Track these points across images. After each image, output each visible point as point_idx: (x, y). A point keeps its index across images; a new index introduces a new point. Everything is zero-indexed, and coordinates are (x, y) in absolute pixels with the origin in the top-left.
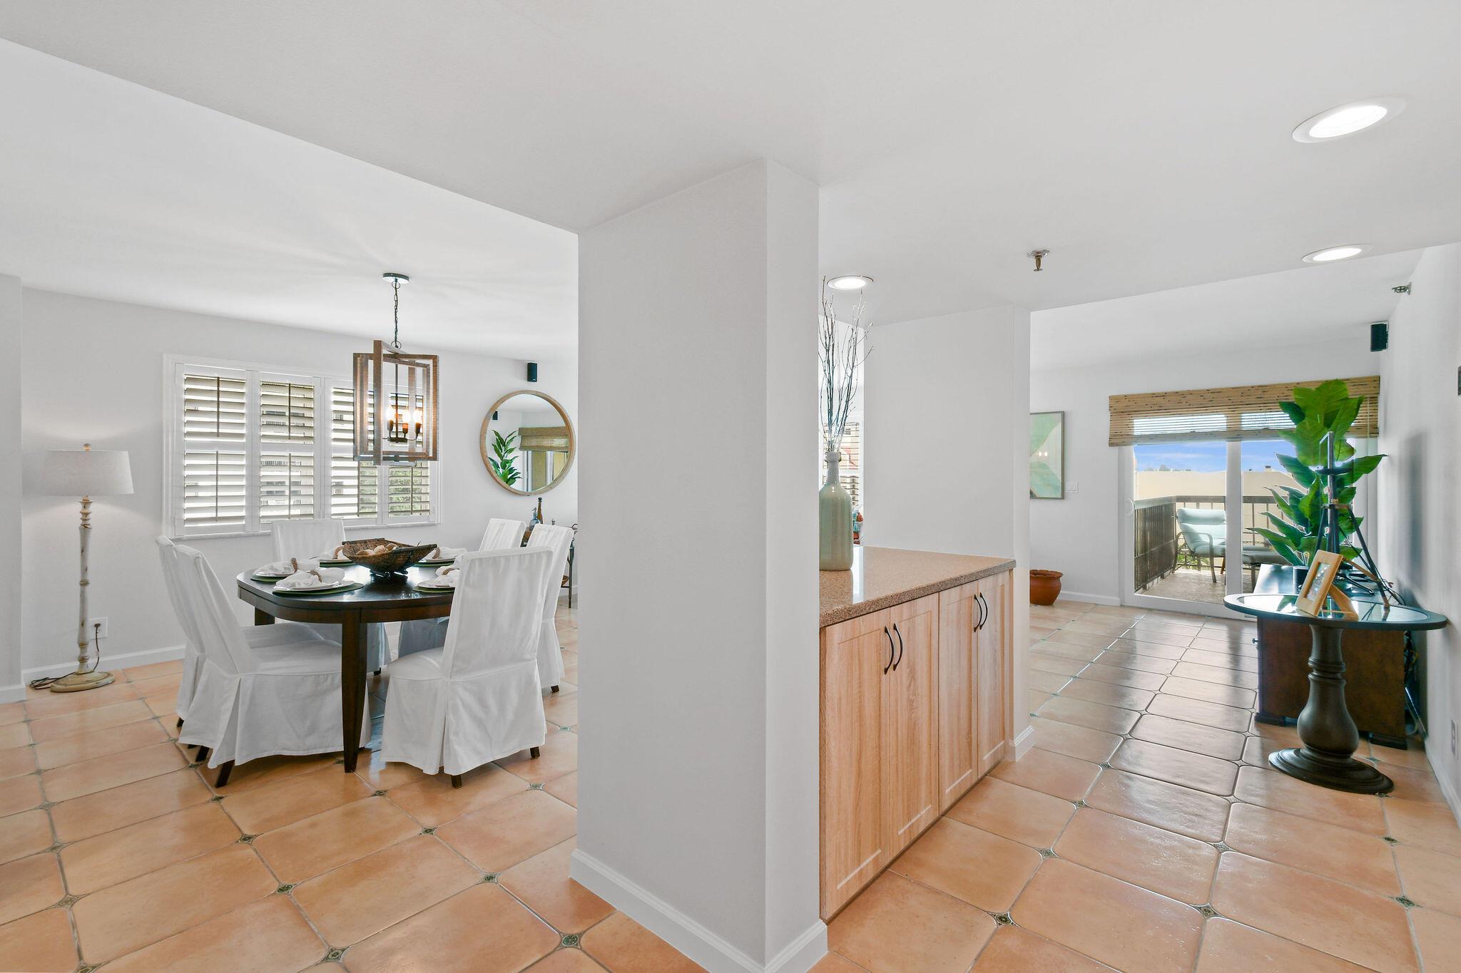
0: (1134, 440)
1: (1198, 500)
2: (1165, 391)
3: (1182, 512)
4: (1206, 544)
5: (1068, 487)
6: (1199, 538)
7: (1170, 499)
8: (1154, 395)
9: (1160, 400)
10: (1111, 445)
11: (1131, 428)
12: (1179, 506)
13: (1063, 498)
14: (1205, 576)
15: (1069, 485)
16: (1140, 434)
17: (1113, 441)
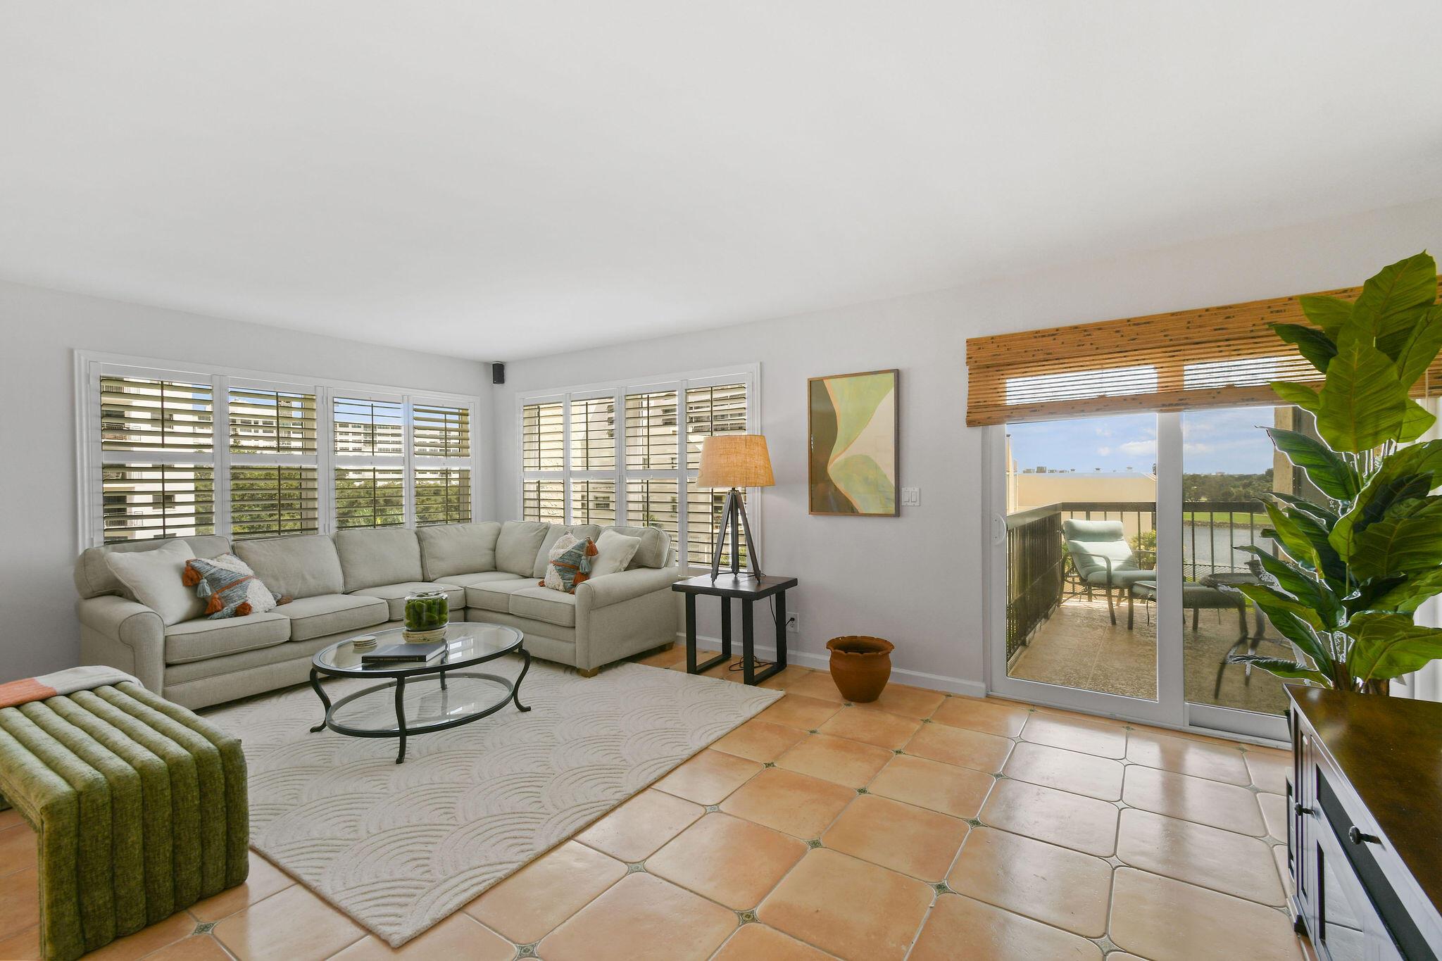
0: (1008, 413)
1: (1088, 508)
2: (1057, 327)
3: (1070, 525)
4: (1102, 569)
5: (905, 497)
6: (1093, 561)
7: (1055, 507)
8: (1039, 335)
9: (1049, 340)
10: (971, 423)
11: (1000, 392)
12: (1065, 517)
13: (898, 514)
14: (1098, 610)
15: (908, 493)
16: (1014, 402)
17: (974, 417)
